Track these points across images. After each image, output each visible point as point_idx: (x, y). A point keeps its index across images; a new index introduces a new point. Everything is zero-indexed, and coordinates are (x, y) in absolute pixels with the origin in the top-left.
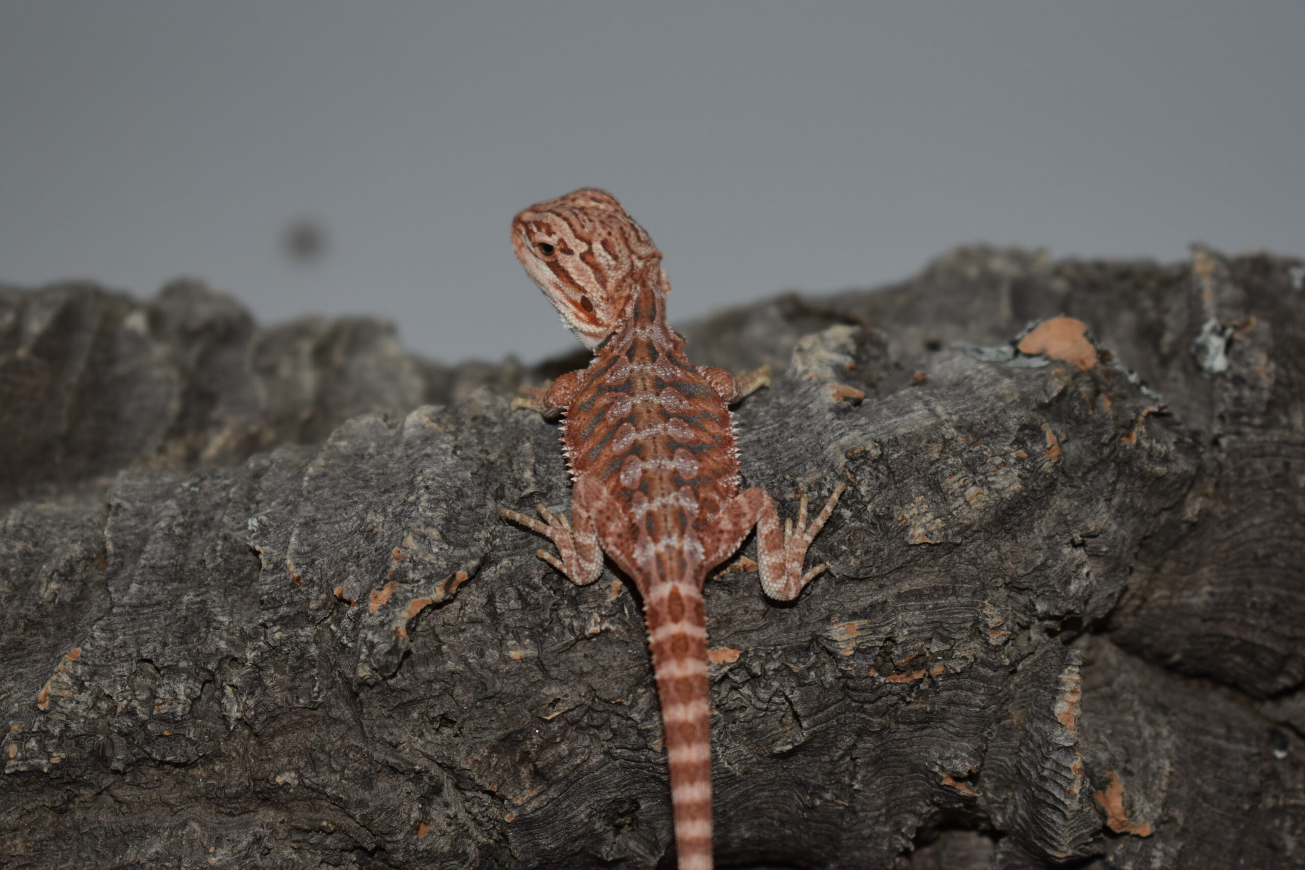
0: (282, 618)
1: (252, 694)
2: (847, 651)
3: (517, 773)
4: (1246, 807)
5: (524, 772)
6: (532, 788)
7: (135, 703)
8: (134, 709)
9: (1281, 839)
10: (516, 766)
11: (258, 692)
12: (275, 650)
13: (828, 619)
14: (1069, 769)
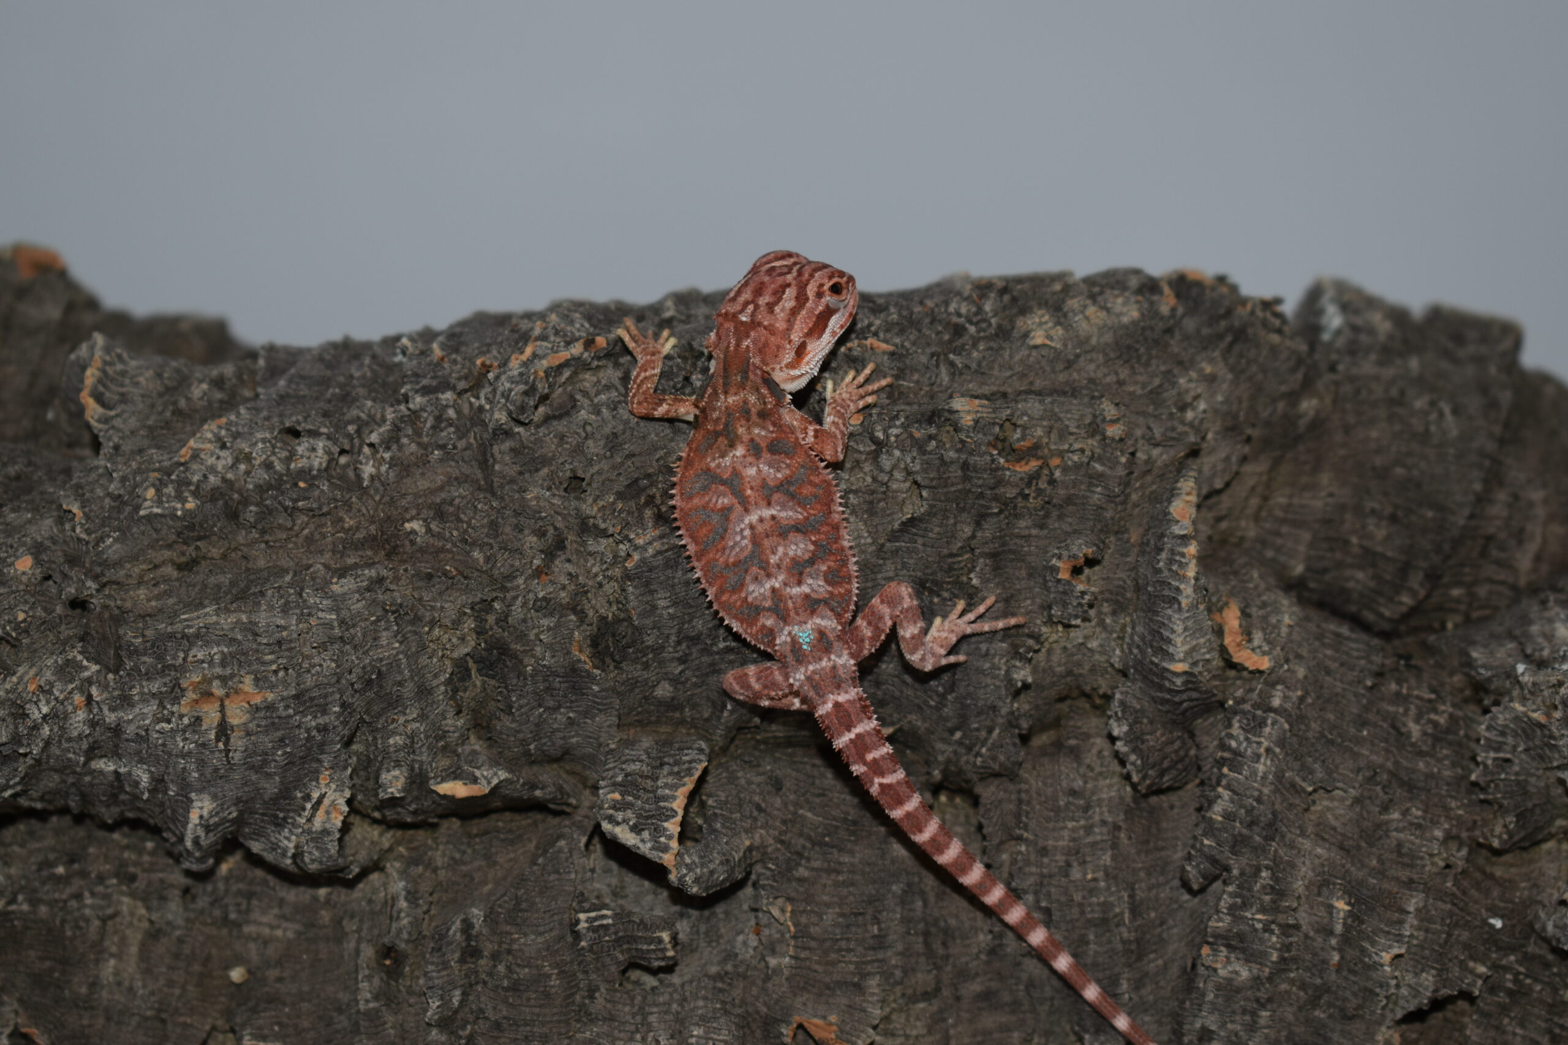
0: (424, 387)
1: (388, 448)
2: (967, 420)
3: (641, 518)
4: (1369, 683)
5: (648, 513)
6: (655, 527)
7: (273, 458)
8: (272, 463)
9: (1405, 725)
10: (640, 509)
11: (394, 447)
12: (415, 414)
13: (951, 397)
14: (1183, 555)
